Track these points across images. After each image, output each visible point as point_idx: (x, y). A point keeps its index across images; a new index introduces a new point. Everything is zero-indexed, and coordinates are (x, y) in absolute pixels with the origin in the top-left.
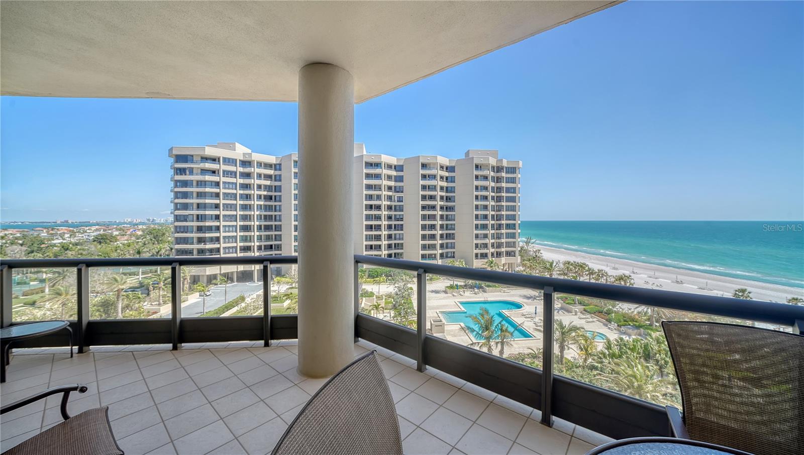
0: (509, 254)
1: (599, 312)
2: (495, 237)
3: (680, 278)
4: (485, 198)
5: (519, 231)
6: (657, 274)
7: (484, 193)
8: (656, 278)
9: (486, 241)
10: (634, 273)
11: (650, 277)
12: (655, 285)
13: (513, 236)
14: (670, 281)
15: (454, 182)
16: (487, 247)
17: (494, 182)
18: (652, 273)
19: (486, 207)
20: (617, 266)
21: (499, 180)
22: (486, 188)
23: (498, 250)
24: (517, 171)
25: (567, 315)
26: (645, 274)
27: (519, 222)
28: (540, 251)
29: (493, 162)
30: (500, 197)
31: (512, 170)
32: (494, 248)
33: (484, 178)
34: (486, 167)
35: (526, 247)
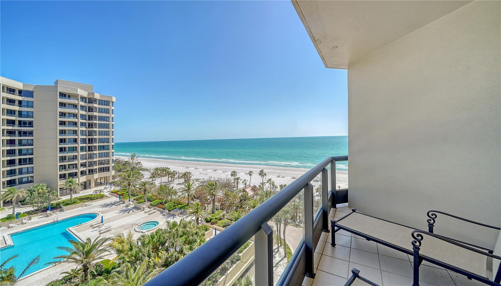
0: (102, 170)
1: (160, 204)
2: (87, 157)
3: (216, 168)
4: (75, 124)
5: (113, 151)
6: (207, 167)
7: (72, 119)
8: (206, 170)
9: (75, 162)
10: (196, 169)
11: (203, 170)
12: (204, 174)
13: (107, 155)
14: (211, 171)
15: (32, 107)
16: (76, 167)
17: (86, 111)
18: (204, 167)
19: (75, 132)
20: (188, 166)
21: (91, 109)
22: (75, 116)
23: (91, 168)
24: (111, 104)
25: (136, 213)
26: (201, 168)
27: (113, 144)
28: (140, 163)
29: (82, 93)
30: (92, 124)
31: (107, 103)
32: (86, 167)
33: (74, 107)
34: (76, 96)
35: (131, 160)
